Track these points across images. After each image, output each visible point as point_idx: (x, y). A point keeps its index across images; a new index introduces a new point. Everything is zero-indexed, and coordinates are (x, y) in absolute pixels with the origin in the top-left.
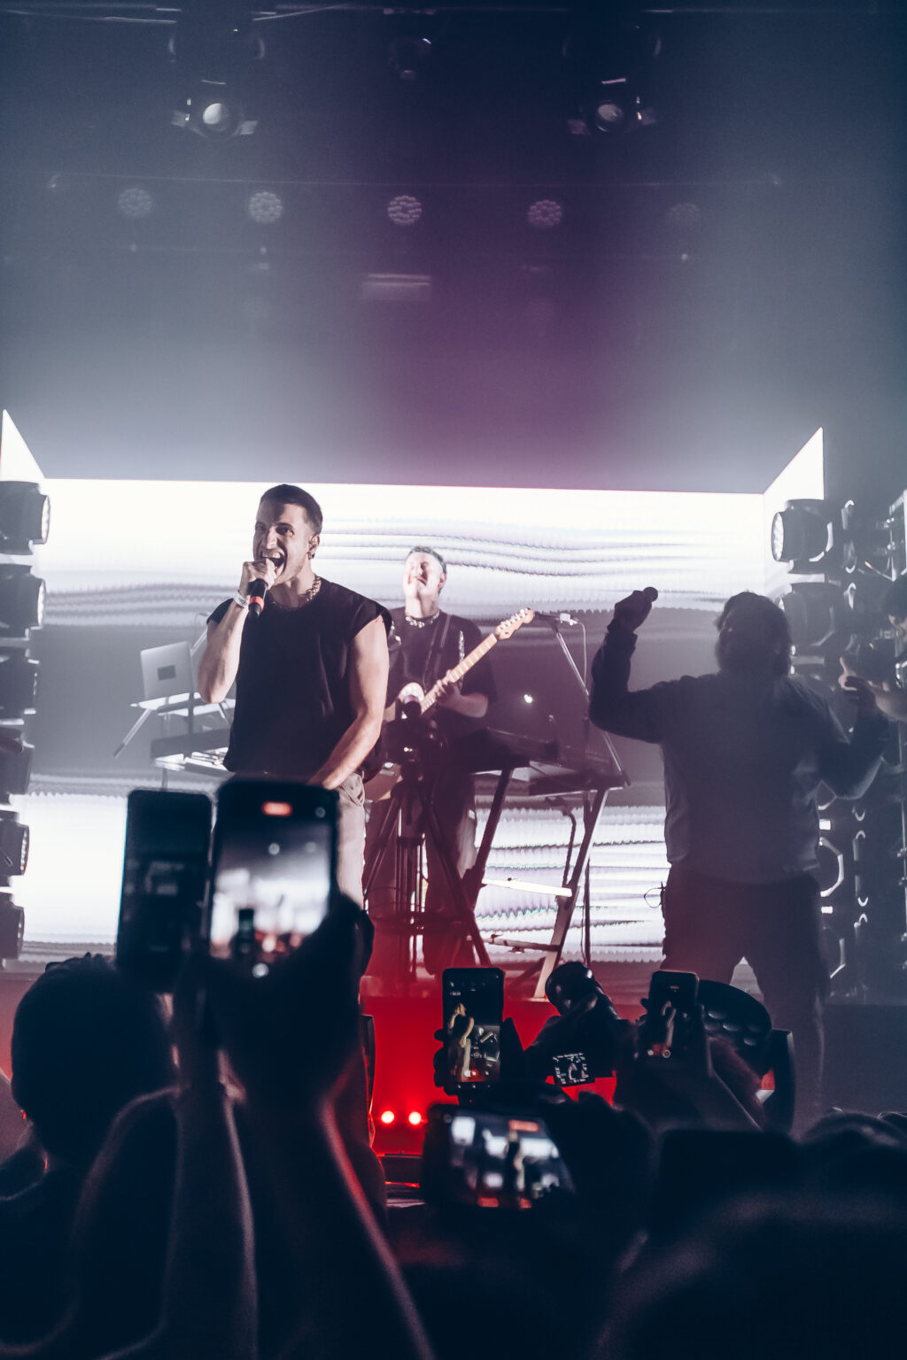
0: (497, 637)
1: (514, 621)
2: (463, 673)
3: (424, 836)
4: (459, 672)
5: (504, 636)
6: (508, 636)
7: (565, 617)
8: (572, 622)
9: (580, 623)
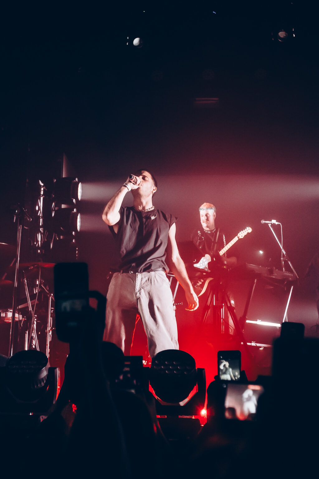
0: (238, 237)
1: (243, 233)
2: (225, 251)
3: (223, 304)
4: (224, 251)
5: (241, 237)
6: (242, 237)
7: (274, 221)
8: (277, 223)
9: (280, 223)
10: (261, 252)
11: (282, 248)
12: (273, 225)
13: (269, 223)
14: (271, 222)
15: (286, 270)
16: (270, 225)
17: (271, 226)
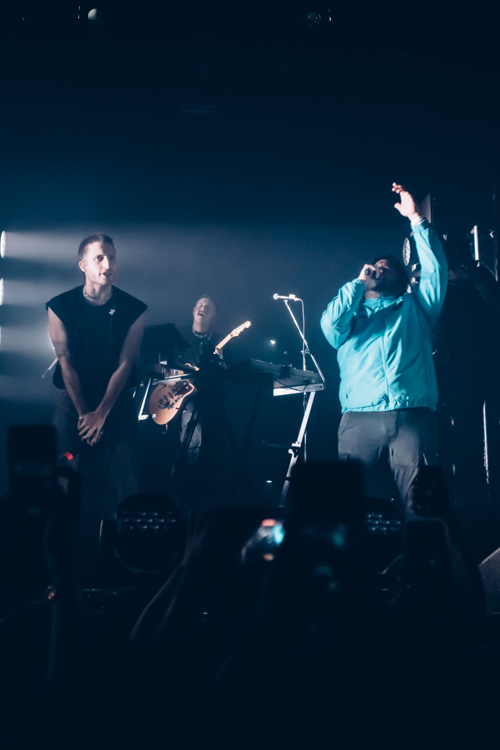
0: (232, 335)
1: (238, 329)
5: (235, 335)
6: (237, 335)
7: (292, 297)
8: (296, 299)
9: (300, 300)
10: (273, 342)
11: (303, 337)
12: (291, 302)
13: (285, 299)
14: (288, 298)
15: (307, 369)
16: (286, 301)
17: (288, 303)
